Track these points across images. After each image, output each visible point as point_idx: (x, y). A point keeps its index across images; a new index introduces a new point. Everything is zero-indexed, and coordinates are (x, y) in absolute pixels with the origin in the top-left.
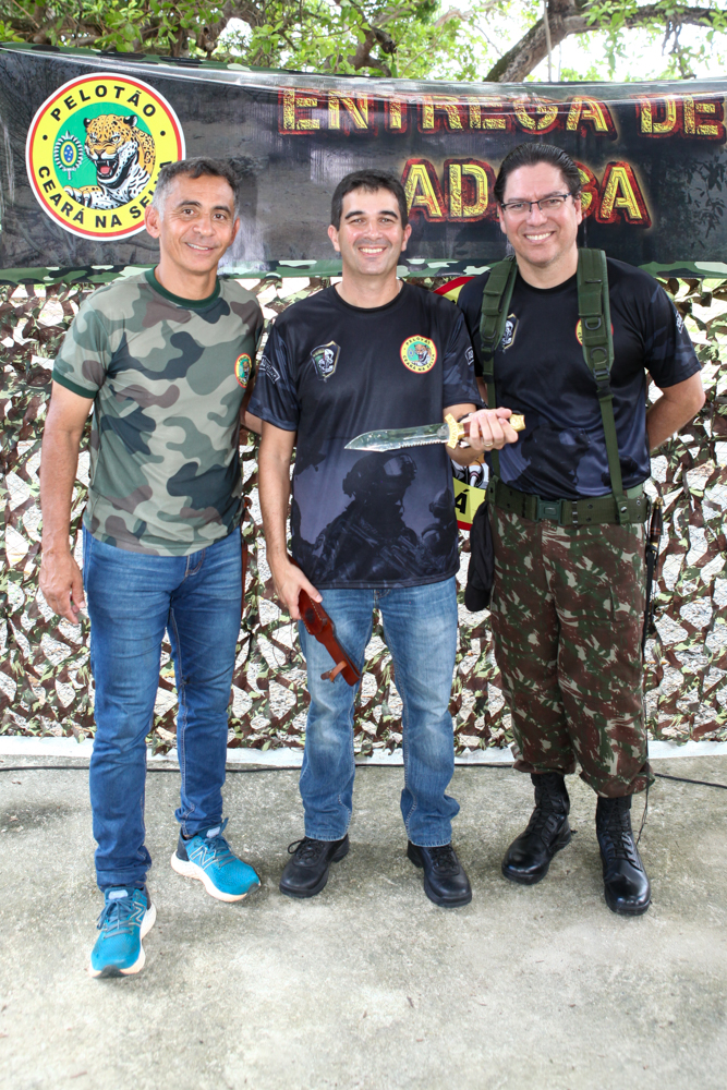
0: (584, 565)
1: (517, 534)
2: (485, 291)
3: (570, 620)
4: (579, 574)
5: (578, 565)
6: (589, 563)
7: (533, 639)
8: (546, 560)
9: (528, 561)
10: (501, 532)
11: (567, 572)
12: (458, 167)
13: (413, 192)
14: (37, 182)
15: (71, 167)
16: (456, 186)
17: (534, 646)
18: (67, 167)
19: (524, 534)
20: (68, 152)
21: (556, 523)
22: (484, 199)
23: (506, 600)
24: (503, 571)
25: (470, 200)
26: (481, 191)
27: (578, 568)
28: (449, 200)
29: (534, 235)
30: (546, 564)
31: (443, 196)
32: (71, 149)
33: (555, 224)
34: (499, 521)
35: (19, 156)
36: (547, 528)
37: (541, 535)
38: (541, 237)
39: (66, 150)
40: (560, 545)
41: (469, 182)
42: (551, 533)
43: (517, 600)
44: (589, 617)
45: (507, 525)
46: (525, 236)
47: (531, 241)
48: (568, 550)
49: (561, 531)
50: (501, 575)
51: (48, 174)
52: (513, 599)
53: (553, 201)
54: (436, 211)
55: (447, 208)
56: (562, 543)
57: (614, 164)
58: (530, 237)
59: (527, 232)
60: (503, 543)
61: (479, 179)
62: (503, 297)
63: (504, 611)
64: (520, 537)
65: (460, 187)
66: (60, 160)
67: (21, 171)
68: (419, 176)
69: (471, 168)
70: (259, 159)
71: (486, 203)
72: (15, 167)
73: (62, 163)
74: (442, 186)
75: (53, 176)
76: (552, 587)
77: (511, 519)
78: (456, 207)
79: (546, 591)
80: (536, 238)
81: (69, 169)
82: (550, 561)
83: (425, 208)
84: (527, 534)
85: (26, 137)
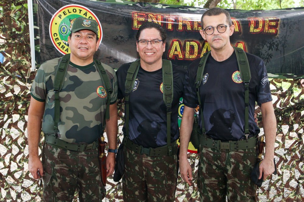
0: (157, 170)
1: (133, 158)
2: (128, 71)
3: (151, 187)
4: (155, 173)
5: (155, 169)
6: (158, 169)
7: (137, 193)
8: (144, 168)
9: (137, 168)
10: (128, 156)
11: (151, 172)
12: (189, 42)
13: (174, 50)
14: (53, 38)
15: (65, 34)
16: (188, 48)
17: (137, 195)
18: (63, 34)
19: (136, 158)
20: (64, 29)
21: (147, 155)
22: (196, 53)
23: (128, 180)
24: (128, 170)
25: (192, 53)
26: (195, 51)
27: (155, 171)
28: (185, 53)
29: (148, 53)
30: (144, 169)
31: (183, 52)
32: (65, 28)
33: (155, 50)
34: (127, 152)
35: (47, 29)
36: (145, 157)
37: (142, 159)
38: (150, 54)
39: (63, 28)
40: (149, 163)
41: (192, 47)
42: (146, 159)
43: (132, 180)
44: (158, 187)
45: (130, 154)
46: (145, 53)
47: (147, 55)
48: (152, 165)
49: (149, 158)
50: (127, 171)
51: (57, 36)
52: (130, 180)
53: (156, 42)
54: (181, 56)
55: (184, 55)
56: (150, 162)
57: (239, 43)
58: (147, 53)
59: (146, 51)
60: (128, 160)
61: (195, 47)
62: (134, 74)
63: (127, 184)
64: (135, 159)
65: (189, 49)
66: (61, 31)
67: (47, 34)
68: (176, 45)
69: (193, 43)
70: (126, 37)
71: (197, 54)
72: (45, 32)
73: (62, 32)
74: (183, 49)
75: (58, 36)
76: (145, 177)
77: (132, 152)
78: (187, 56)
79: (143, 177)
80: (149, 54)
81: (64, 35)
82: (145, 168)
83: (177, 55)
84: (137, 158)
85: (49, 23)
